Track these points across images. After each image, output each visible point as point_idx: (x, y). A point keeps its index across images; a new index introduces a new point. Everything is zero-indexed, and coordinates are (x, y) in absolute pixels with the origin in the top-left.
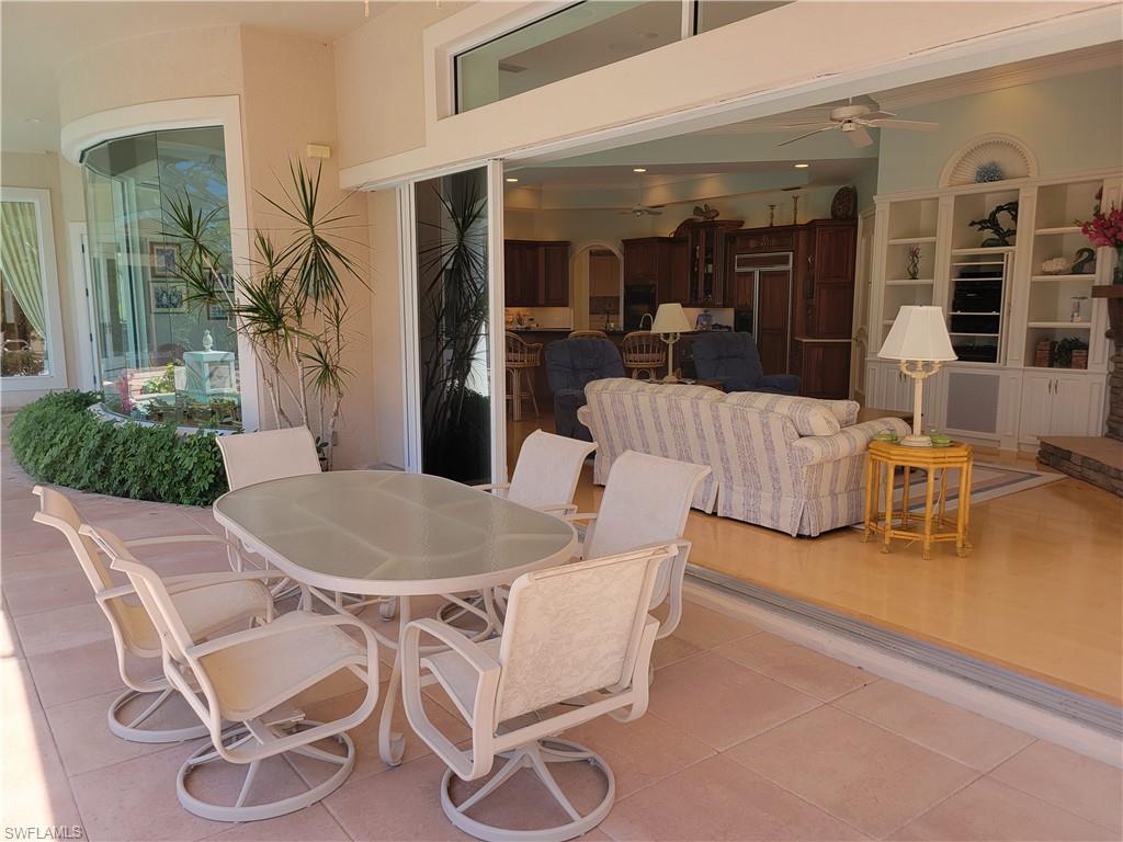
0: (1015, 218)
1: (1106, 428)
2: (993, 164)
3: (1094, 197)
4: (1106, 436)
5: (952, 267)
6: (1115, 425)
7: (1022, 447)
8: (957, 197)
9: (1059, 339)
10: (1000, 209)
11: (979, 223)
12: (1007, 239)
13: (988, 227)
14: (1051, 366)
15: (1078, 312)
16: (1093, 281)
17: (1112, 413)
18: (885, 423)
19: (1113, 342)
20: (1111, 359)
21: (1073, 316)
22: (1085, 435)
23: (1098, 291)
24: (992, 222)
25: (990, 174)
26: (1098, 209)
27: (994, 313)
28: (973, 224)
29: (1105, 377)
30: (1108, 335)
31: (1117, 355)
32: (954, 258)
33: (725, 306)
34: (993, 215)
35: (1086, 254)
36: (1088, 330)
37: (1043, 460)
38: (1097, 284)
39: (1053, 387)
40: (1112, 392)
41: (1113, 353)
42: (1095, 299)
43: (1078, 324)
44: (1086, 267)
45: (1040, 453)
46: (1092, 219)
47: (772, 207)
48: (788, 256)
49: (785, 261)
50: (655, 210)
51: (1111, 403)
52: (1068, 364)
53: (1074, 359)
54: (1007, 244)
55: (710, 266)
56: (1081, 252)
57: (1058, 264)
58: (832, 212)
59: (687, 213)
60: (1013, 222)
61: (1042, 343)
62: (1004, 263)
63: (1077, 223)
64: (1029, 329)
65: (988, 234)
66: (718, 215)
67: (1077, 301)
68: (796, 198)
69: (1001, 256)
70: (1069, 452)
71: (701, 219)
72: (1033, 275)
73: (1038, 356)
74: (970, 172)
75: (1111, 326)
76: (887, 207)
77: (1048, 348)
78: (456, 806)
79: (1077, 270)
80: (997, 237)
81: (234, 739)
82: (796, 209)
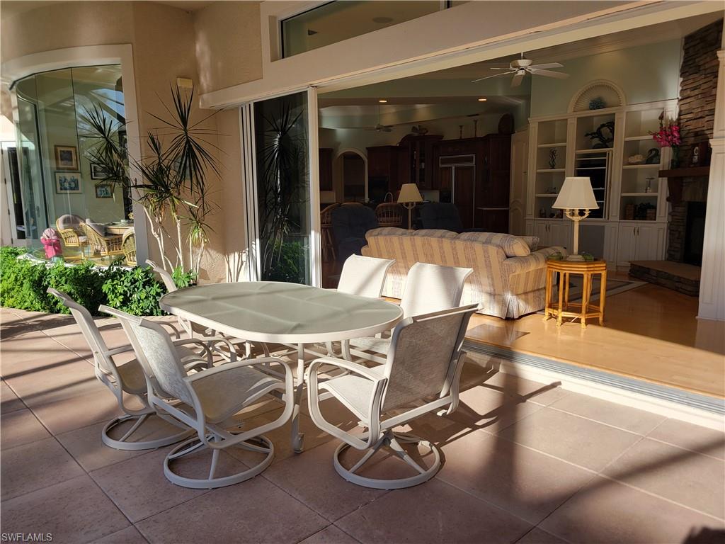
0: (612, 131)
1: (667, 255)
2: (600, 98)
3: (658, 117)
4: (668, 260)
5: (576, 161)
6: (673, 253)
7: (619, 269)
8: (578, 118)
9: (638, 203)
10: (603, 126)
11: (591, 134)
12: (607, 144)
13: (596, 137)
14: (634, 219)
15: (649, 186)
16: (659, 168)
17: (670, 246)
18: (554, 249)
19: (670, 204)
20: (669, 214)
21: (646, 190)
22: (655, 259)
23: (662, 174)
24: (598, 134)
25: (598, 104)
26: (661, 124)
27: (601, 188)
28: (587, 135)
29: (666, 225)
30: (668, 199)
31: (673, 211)
32: (578, 156)
33: (433, 189)
34: (599, 129)
35: (654, 152)
36: (656, 197)
37: (632, 274)
38: (661, 169)
39: (636, 232)
40: (670, 234)
41: (671, 210)
42: (660, 179)
43: (650, 193)
44: (654, 160)
45: (630, 271)
46: (658, 130)
47: (461, 127)
48: (472, 157)
49: (470, 160)
50: (388, 128)
51: (670, 240)
52: (644, 218)
53: (648, 215)
54: (607, 147)
55: (423, 164)
56: (651, 151)
57: (638, 158)
58: (499, 129)
59: (407, 131)
60: (611, 134)
61: (629, 206)
62: (607, 158)
63: (650, 133)
64: (622, 197)
65: (596, 141)
66: (427, 132)
67: (648, 180)
68: (476, 121)
69: (604, 154)
70: (648, 269)
71: (416, 134)
72: (623, 165)
73: (627, 214)
74: (586, 103)
75: (670, 194)
76: (536, 125)
77: (633, 208)
78: (348, 470)
79: (649, 161)
80: (601, 143)
81: (192, 444)
82: (476, 128)
